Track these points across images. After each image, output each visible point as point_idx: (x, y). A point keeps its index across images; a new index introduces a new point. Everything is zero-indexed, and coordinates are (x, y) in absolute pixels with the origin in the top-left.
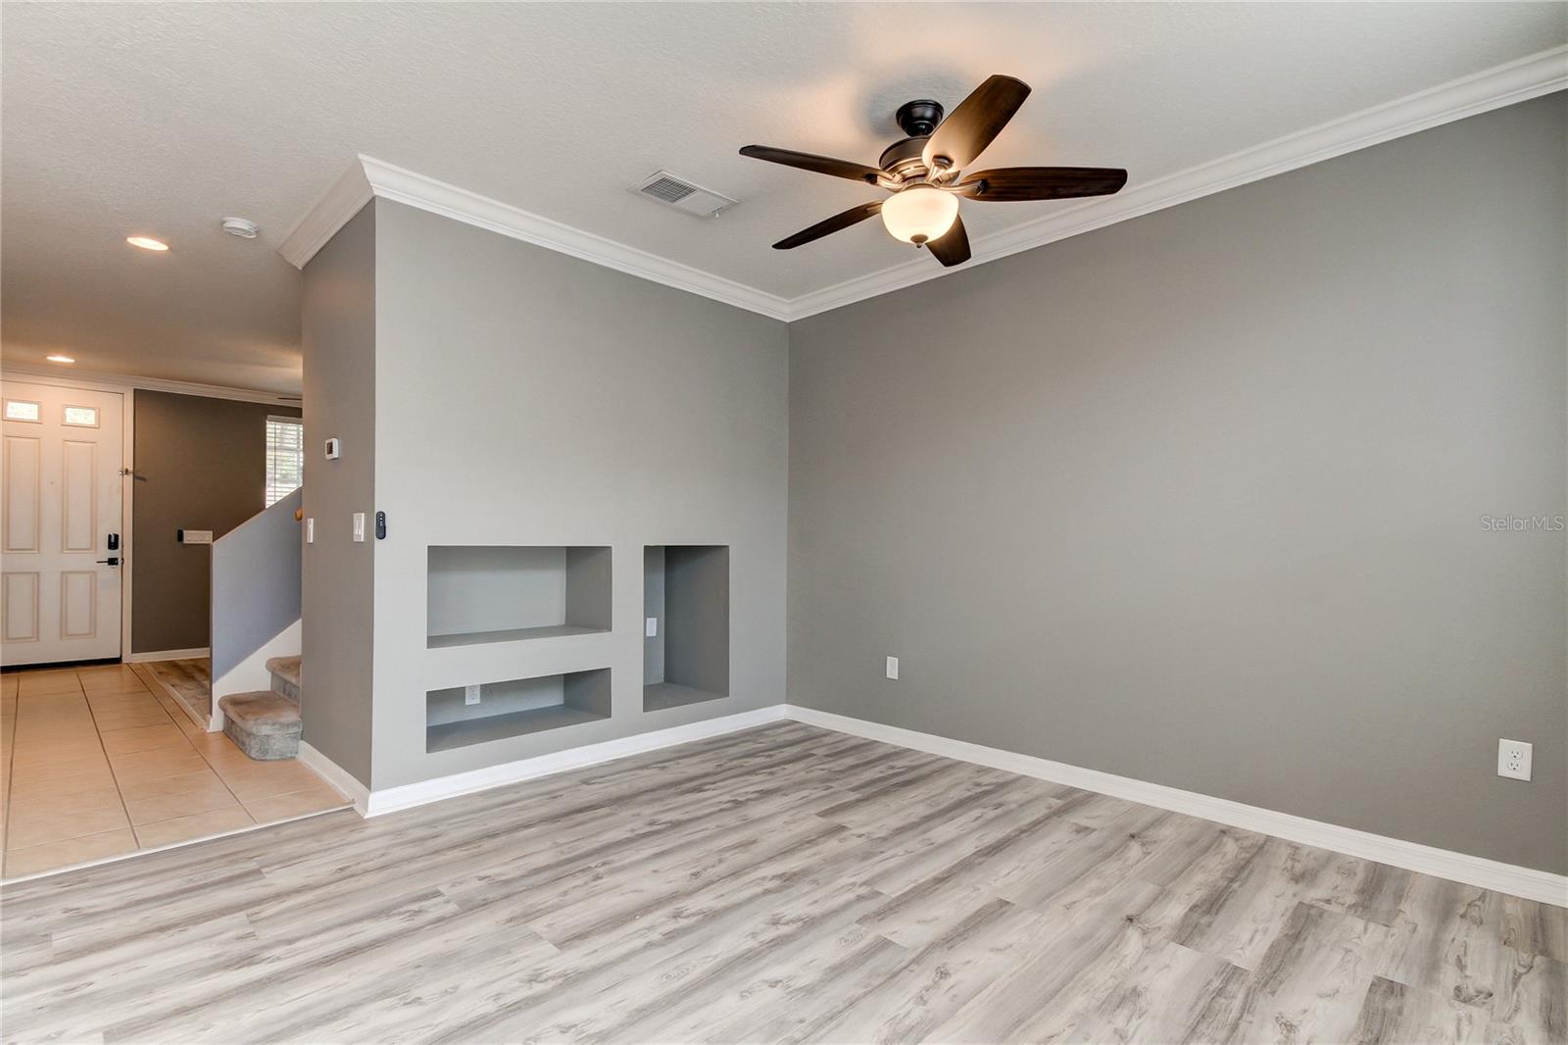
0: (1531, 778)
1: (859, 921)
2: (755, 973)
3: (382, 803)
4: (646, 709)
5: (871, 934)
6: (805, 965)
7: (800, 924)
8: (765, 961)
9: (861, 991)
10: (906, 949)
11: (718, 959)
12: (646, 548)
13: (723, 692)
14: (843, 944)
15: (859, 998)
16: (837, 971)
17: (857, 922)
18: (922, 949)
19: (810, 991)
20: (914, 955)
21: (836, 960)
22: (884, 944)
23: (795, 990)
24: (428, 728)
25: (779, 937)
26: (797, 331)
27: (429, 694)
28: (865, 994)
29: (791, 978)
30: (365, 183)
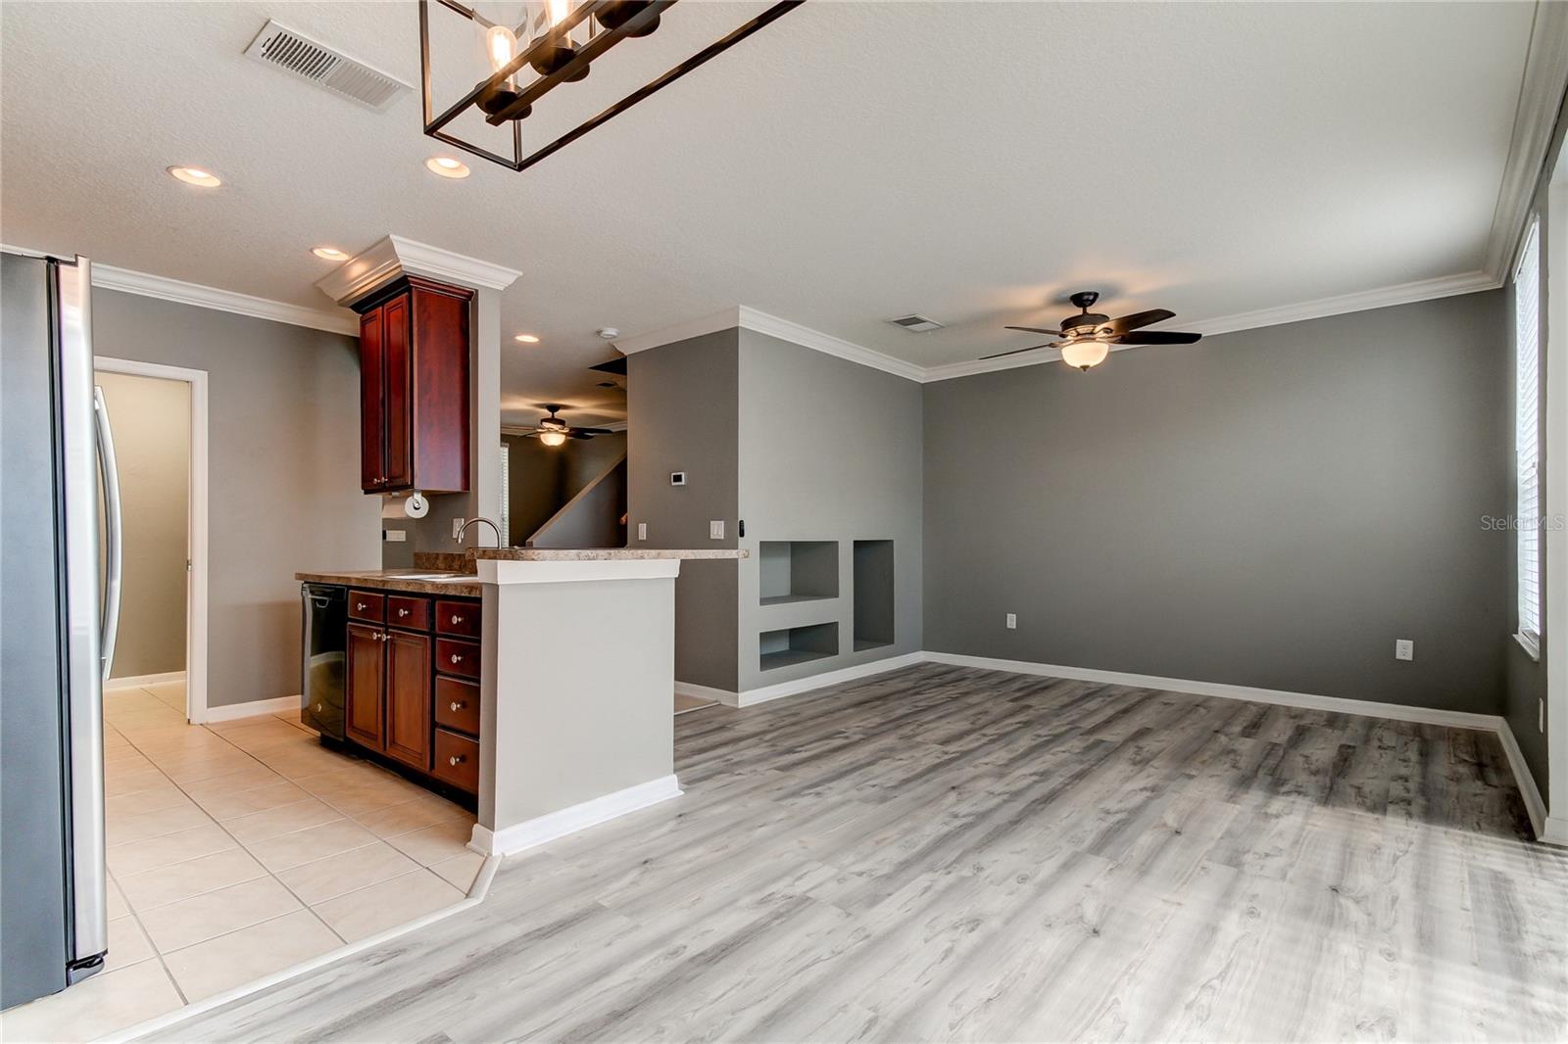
0: (1414, 657)
3: (747, 698)
4: (855, 650)
12: (855, 542)
13: (890, 641)
24: (761, 656)
26: (928, 389)
27: (761, 634)
30: (737, 318)
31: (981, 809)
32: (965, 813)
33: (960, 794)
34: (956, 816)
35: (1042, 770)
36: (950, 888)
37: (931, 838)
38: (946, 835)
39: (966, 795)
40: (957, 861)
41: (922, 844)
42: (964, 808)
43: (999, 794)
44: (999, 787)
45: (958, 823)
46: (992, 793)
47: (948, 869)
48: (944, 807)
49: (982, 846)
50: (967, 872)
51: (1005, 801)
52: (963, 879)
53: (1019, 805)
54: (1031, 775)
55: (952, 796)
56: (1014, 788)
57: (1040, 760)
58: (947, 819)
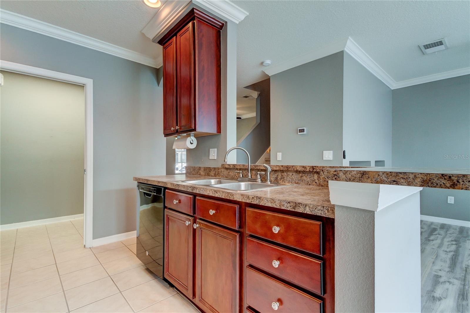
12: (375, 161)
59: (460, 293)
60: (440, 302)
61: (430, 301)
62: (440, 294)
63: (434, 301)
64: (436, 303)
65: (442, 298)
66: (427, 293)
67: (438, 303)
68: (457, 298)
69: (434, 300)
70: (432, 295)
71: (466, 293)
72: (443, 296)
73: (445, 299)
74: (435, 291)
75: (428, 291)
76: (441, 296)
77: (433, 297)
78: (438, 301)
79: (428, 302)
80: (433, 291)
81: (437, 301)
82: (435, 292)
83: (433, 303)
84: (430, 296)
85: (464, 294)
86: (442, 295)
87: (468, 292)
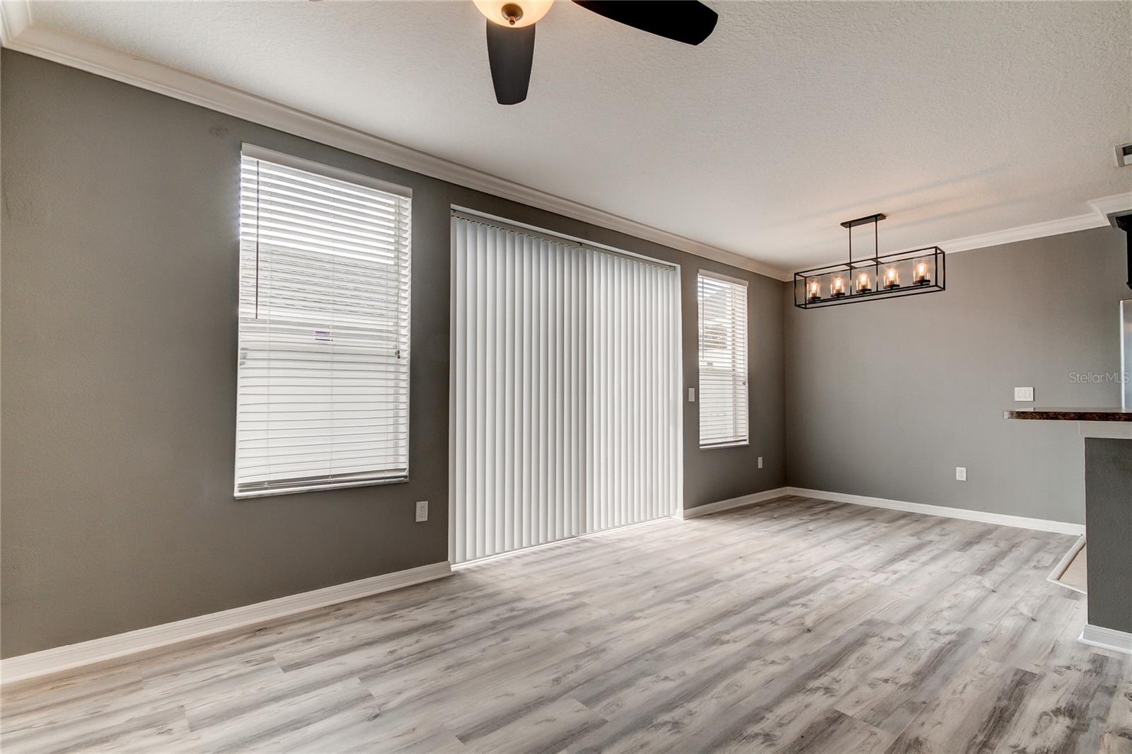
1: (604, 722)
2: (682, 685)
5: (598, 711)
6: (647, 689)
7: (655, 723)
8: (676, 693)
9: (612, 673)
10: (574, 697)
11: (710, 695)
14: (619, 703)
15: (614, 669)
16: (627, 684)
17: (607, 722)
18: (563, 697)
19: (644, 674)
20: (571, 693)
21: (625, 692)
22: (588, 702)
23: (652, 675)
25: (670, 711)
28: (610, 671)
29: (656, 682)
31: (785, 610)
32: (796, 607)
33: (802, 624)
34: (804, 605)
35: (714, 647)
36: (803, 571)
37: (820, 592)
38: (809, 593)
39: (796, 622)
40: (800, 581)
41: (824, 589)
42: (798, 611)
43: (767, 621)
44: (765, 628)
45: (802, 600)
46: (773, 622)
47: (805, 578)
48: (815, 613)
49: (786, 586)
50: (794, 576)
51: (763, 614)
52: (797, 573)
53: (753, 610)
54: (728, 642)
55: (809, 622)
56: (752, 627)
57: (706, 664)
58: (810, 603)
59: (1005, 724)
60: (1058, 706)
61: (1080, 708)
62: (1057, 722)
63: (1070, 708)
64: (1067, 704)
65: (1051, 714)
66: (1088, 725)
67: (1063, 705)
68: (1017, 714)
69: (1072, 710)
70: (1076, 721)
71: (991, 723)
72: (1049, 717)
73: (1045, 712)
74: (1068, 731)
75: (1087, 731)
76: (1055, 718)
77: (1072, 717)
78: (1062, 709)
79: (1084, 706)
80: (1073, 732)
81: (1065, 708)
82: (1068, 727)
83: (1073, 705)
84: (1079, 718)
85: (994, 722)
86: (1051, 720)
87: (984, 726)
